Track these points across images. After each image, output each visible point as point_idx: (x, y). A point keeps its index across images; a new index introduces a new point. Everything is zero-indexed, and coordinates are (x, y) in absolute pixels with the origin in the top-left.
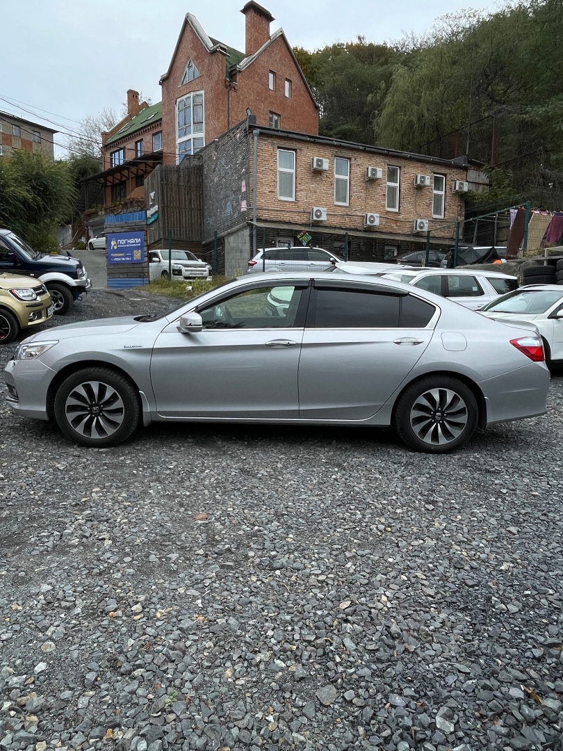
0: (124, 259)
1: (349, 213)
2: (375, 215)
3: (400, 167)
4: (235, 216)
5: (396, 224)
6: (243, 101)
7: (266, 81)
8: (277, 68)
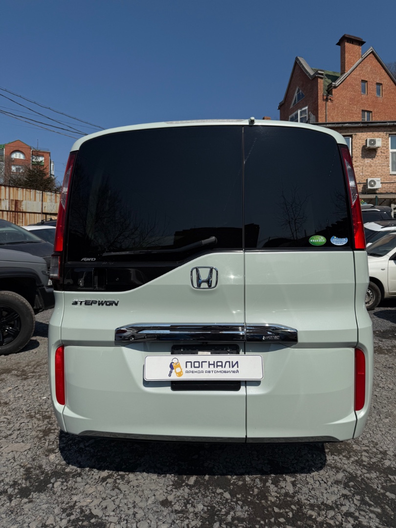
6: (338, 108)
7: (359, 88)
8: (369, 77)
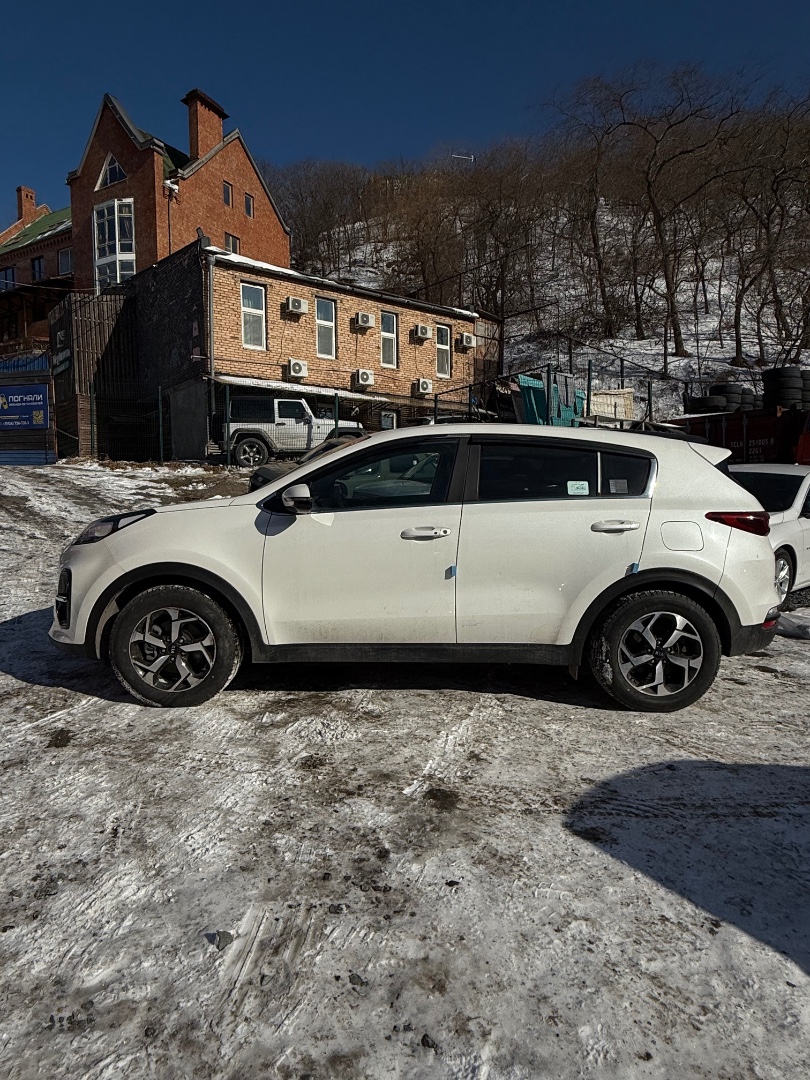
0: (19, 423)
1: (336, 368)
2: (368, 372)
3: (397, 315)
4: (185, 367)
5: (394, 383)
6: (188, 217)
7: (219, 192)
8: (234, 179)
